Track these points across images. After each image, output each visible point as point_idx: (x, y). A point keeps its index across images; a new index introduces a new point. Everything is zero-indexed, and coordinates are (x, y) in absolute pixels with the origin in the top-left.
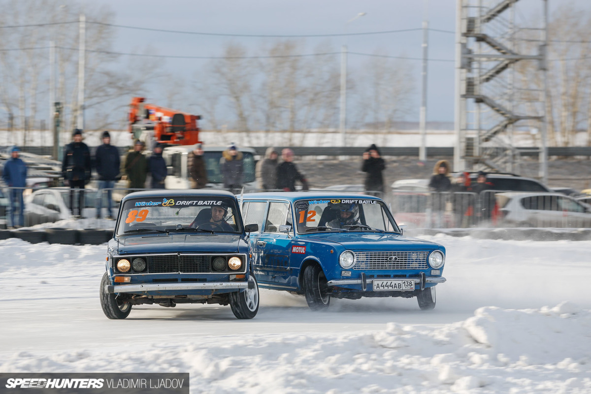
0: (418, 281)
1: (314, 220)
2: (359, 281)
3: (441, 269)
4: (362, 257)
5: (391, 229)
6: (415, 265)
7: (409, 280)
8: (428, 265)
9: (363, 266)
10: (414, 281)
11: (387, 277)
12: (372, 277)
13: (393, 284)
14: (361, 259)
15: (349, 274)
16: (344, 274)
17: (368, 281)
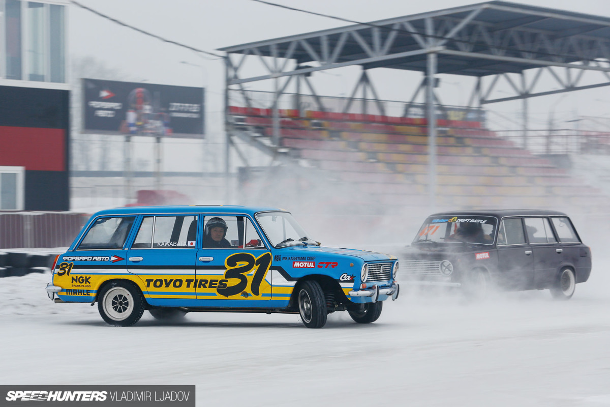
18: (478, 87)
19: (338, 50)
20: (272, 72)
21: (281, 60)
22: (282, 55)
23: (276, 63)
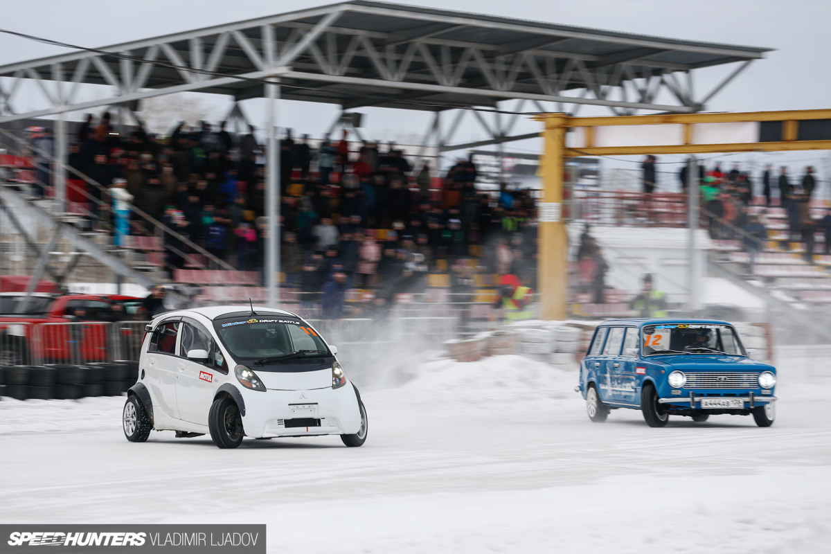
0: (747, 399)
1: (658, 344)
2: (689, 400)
3: (772, 389)
4: (693, 377)
5: (739, 353)
6: (746, 385)
7: (738, 399)
8: (759, 385)
9: (694, 385)
10: (742, 400)
11: (718, 395)
12: (702, 395)
13: (721, 403)
14: (691, 379)
15: (679, 392)
16: (674, 392)
17: (697, 399)
18: (436, 125)
19: (146, 70)
20: (53, 102)
21: (68, 85)
22: (69, 76)
23: (60, 89)
